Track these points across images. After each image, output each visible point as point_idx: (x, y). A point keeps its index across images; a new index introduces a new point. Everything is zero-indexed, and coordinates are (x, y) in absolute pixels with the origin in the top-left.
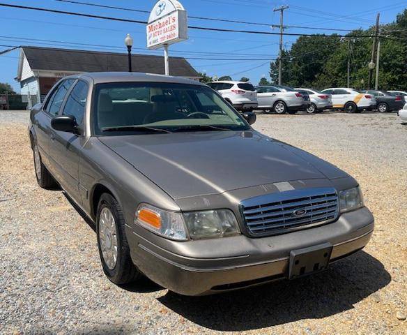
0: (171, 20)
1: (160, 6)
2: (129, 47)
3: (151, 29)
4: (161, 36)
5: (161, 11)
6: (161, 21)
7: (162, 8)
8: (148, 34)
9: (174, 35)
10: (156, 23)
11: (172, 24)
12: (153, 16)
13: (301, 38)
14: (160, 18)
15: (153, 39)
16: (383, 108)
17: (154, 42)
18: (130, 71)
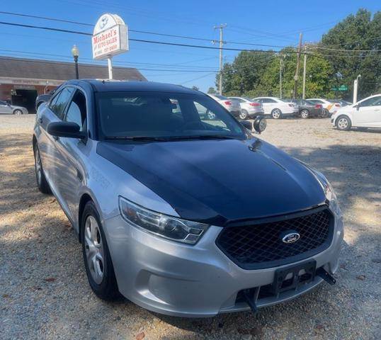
0: (113, 34)
1: (103, 20)
2: (76, 57)
3: (96, 42)
4: (104, 47)
5: (104, 25)
6: (104, 34)
7: (105, 22)
8: (94, 46)
9: (115, 46)
10: (100, 35)
11: (114, 37)
12: (97, 29)
13: (242, 53)
14: (104, 31)
15: (97, 50)
16: (304, 114)
17: (99, 52)
18: (78, 78)
